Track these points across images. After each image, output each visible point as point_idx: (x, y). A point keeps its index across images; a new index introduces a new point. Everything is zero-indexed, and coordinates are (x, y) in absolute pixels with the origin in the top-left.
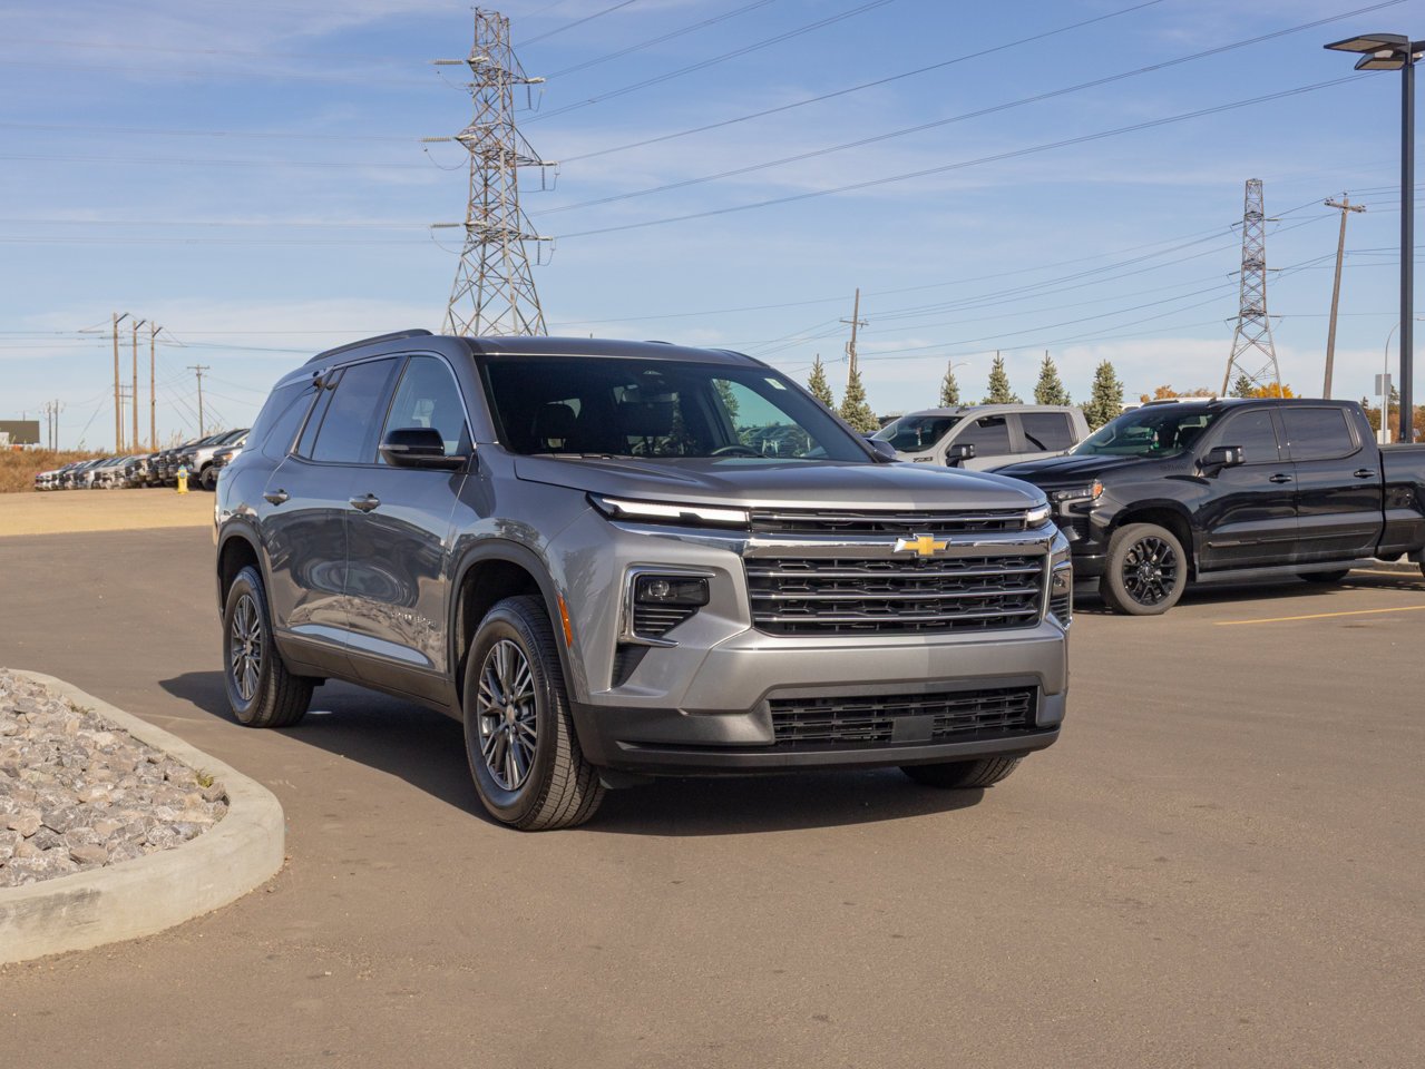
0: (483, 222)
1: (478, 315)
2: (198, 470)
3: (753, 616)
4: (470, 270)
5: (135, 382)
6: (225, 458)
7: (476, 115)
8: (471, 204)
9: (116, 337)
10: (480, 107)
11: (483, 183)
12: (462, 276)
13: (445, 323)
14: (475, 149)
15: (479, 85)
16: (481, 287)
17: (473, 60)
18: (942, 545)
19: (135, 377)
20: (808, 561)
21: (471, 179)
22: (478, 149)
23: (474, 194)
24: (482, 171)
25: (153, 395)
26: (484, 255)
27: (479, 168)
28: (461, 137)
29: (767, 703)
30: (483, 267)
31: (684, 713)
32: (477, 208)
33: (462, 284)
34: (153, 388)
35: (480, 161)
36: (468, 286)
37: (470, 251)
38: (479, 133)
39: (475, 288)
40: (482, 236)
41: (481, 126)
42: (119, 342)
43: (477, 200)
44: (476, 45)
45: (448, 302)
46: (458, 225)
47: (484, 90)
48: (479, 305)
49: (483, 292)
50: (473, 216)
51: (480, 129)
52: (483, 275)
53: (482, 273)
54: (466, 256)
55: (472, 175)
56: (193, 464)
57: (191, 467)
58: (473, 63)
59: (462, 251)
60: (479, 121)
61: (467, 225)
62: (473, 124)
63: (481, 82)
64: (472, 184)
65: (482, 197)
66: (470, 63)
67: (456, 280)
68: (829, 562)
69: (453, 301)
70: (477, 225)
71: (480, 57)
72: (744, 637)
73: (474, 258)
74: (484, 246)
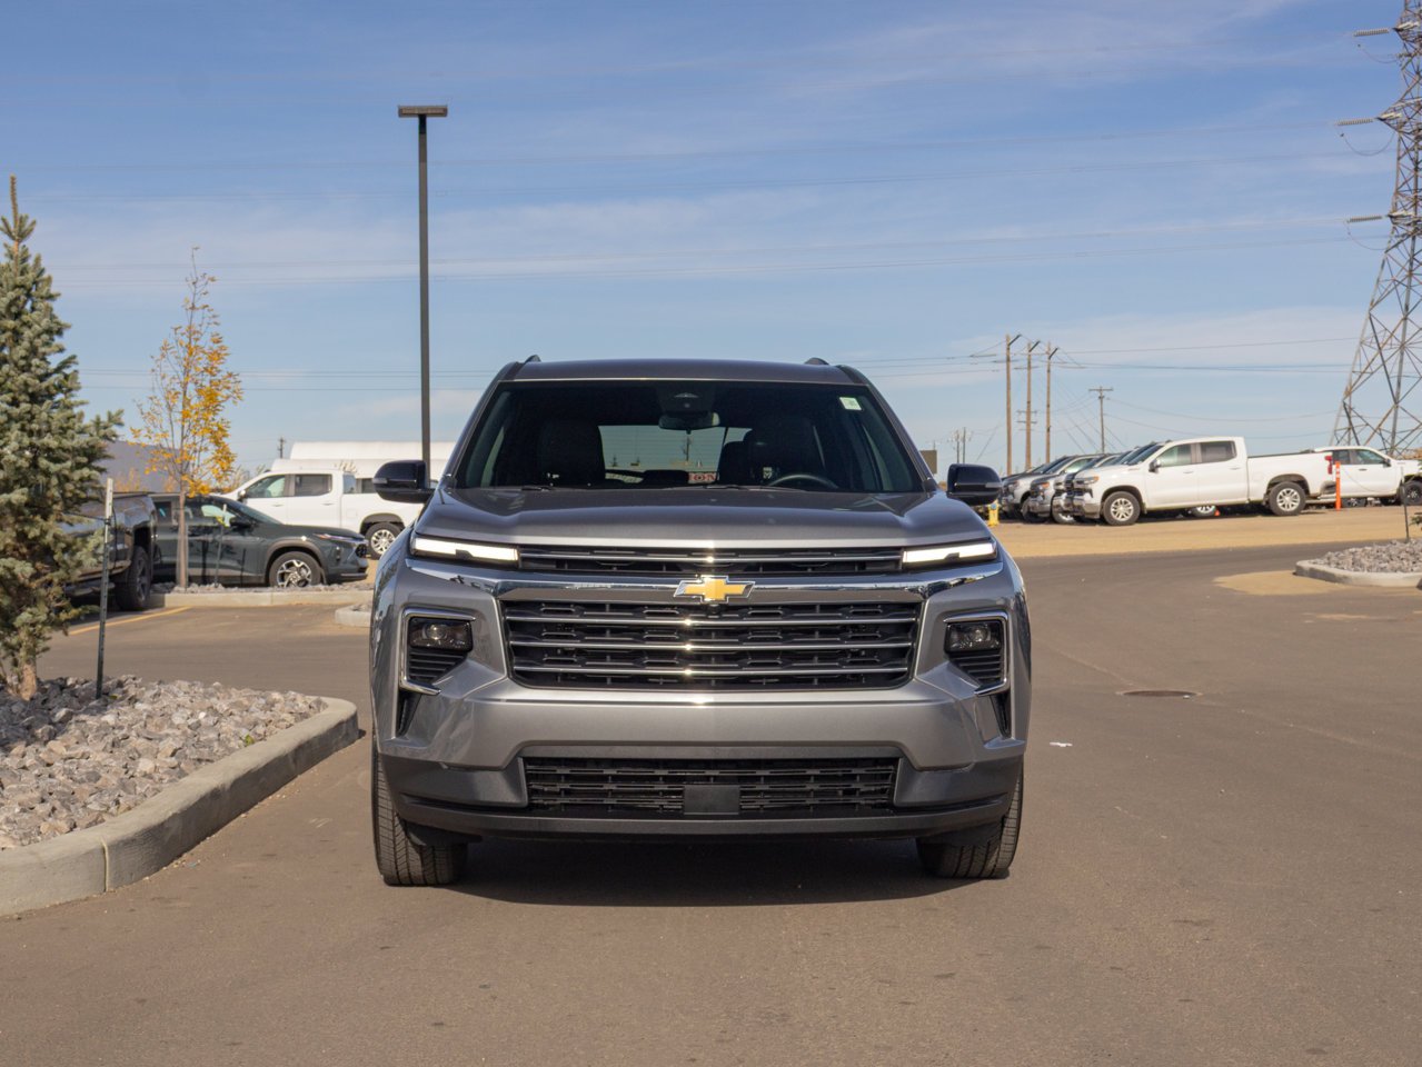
0: (1411, 212)
1: (1405, 319)
2: (1018, 500)
3: (510, 665)
4: (1396, 269)
5: (1029, 407)
6: (1041, 488)
7: (1407, 88)
8: (1397, 192)
9: (1008, 360)
10: (1410, 80)
11: (1413, 167)
12: (1386, 275)
13: (1364, 331)
14: (1403, 129)
15: (1410, 55)
16: (1409, 287)
17: (1400, 27)
18: (738, 589)
19: (1029, 402)
20: (576, 604)
21: (1398, 164)
22: (1408, 128)
23: (1402, 180)
24: (1413, 154)
25: (1048, 421)
26: (1413, 250)
27: (1408, 150)
28: (1384, 116)
29: (521, 761)
30: (1411, 264)
31: (445, 767)
32: (1403, 196)
33: (1386, 285)
34: (1048, 413)
35: (1409, 142)
36: (1393, 286)
37: (1396, 246)
38: (1408, 110)
39: (1402, 289)
40: (1411, 229)
41: (1412, 101)
42: (1012, 365)
43: (1405, 187)
44: (1406, 9)
45: (1369, 306)
46: (1379, 218)
47: (1415, 60)
48: (1407, 308)
49: (1412, 292)
50: (1399, 205)
51: (1408, 105)
52: (1411, 274)
53: (1411, 271)
54: (1390, 252)
55: (1399, 158)
56: (1013, 494)
57: (1010, 497)
58: (1401, 30)
59: (1385, 246)
60: (1409, 96)
61: (1391, 217)
62: (1402, 100)
63: (1411, 50)
64: (1399, 169)
65: (1412, 184)
66: (1398, 30)
67: (1378, 281)
68: (600, 607)
69: (1373, 304)
70: (1402, 216)
71: (1408, 23)
72: (498, 688)
73: (1400, 256)
74: (1414, 239)
